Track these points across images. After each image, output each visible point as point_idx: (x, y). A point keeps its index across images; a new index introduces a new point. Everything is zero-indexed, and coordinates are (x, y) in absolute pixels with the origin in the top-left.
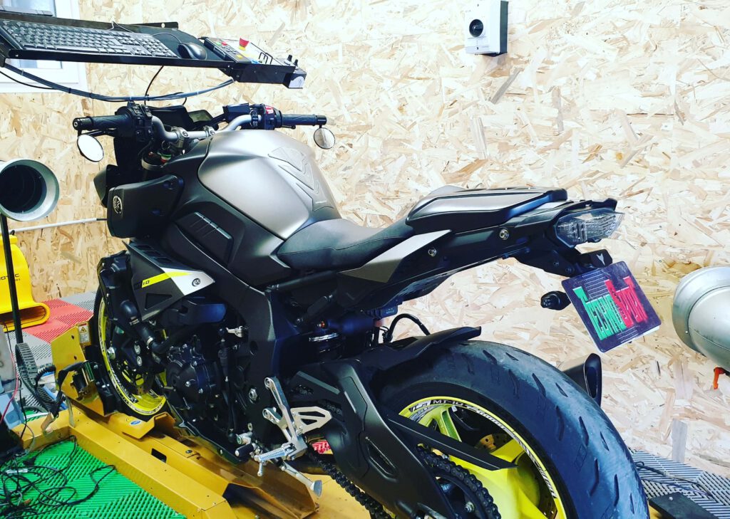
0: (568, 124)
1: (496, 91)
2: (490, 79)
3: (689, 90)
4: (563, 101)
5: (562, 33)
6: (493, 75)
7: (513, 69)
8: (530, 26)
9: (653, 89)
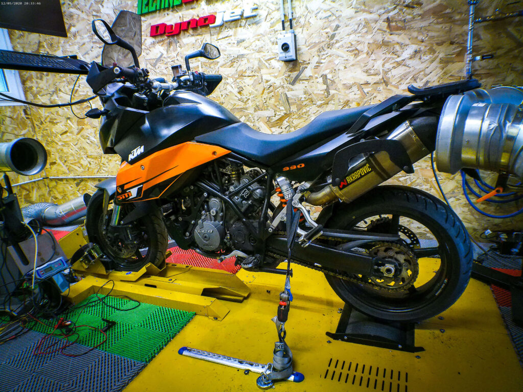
0: (332, 92)
1: (293, 79)
2: (289, 73)
3: (388, 71)
4: (328, 81)
5: (325, 48)
6: (291, 71)
7: (301, 68)
8: (309, 46)
9: (372, 72)
